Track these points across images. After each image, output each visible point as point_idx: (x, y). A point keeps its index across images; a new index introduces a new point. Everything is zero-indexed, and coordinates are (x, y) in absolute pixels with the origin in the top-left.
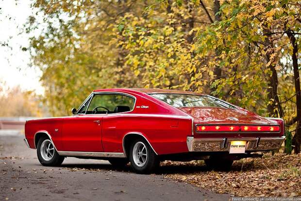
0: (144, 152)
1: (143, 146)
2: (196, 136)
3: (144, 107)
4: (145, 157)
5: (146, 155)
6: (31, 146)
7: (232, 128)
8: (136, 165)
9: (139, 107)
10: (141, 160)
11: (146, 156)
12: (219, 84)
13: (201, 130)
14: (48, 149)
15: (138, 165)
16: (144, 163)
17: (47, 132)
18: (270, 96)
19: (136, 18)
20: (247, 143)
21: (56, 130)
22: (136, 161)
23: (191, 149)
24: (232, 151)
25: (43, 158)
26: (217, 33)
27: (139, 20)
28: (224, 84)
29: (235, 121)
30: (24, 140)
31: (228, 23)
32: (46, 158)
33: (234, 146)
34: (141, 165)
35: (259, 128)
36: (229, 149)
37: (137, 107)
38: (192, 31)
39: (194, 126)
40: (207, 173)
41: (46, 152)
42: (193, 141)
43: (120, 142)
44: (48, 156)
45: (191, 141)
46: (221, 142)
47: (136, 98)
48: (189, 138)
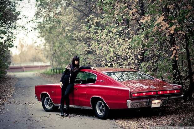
0: (103, 107)
1: (102, 103)
2: (132, 100)
3: (102, 81)
4: (103, 110)
5: (104, 108)
6: (39, 100)
7: (152, 93)
8: (98, 114)
10: (101, 111)
12: (144, 65)
13: (135, 96)
14: (49, 102)
15: (99, 114)
16: (103, 113)
17: (47, 93)
18: (173, 69)
19: (96, 18)
20: (161, 101)
21: (53, 92)
22: (98, 112)
23: (129, 107)
24: (153, 106)
25: (46, 107)
27: (98, 19)
28: (147, 65)
29: (154, 89)
30: (35, 96)
31: (148, 32)
32: (48, 107)
33: (154, 103)
34: (101, 114)
35: (168, 92)
36: (151, 105)
37: (98, 81)
38: (128, 30)
39: (130, 94)
40: (139, 119)
41: (48, 104)
42: (130, 102)
43: (89, 101)
44: (49, 106)
45: (129, 102)
46: (146, 102)
47: (97, 75)
48: (128, 101)
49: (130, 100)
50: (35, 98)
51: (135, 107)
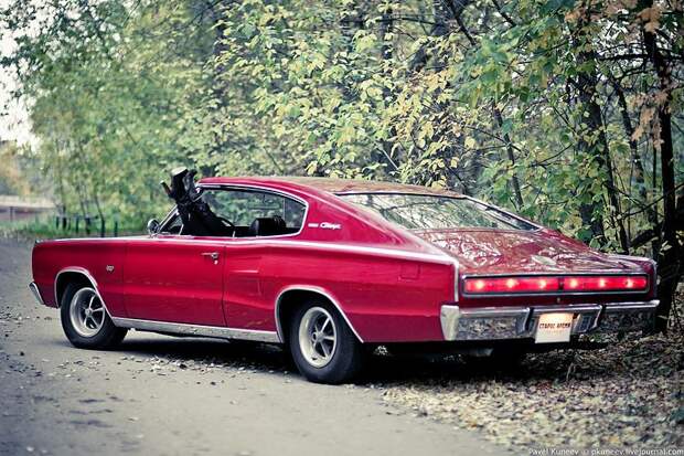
0: (329, 330)
1: (326, 318)
2: (464, 303)
3: (328, 225)
4: (330, 343)
5: (334, 338)
6: (48, 301)
7: (543, 283)
8: (307, 363)
9: (315, 225)
10: (319, 349)
11: (332, 342)
13: (475, 290)
14: (89, 311)
15: (311, 362)
16: (328, 358)
17: (86, 273)
20: (575, 317)
21: (110, 268)
22: (307, 351)
23: (450, 335)
24: (542, 337)
25: (76, 328)
26: (508, 54)
30: (31, 285)
32: (83, 330)
33: (546, 326)
34: (318, 363)
35: (602, 283)
36: (536, 331)
37: (310, 225)
39: (460, 279)
40: (483, 386)
41: (84, 316)
42: (457, 315)
43: (269, 308)
44: (88, 325)
45: (450, 315)
46: (519, 317)
47: (307, 204)
48: (445, 308)
49: (454, 304)
50: (32, 294)
51: (469, 338)
